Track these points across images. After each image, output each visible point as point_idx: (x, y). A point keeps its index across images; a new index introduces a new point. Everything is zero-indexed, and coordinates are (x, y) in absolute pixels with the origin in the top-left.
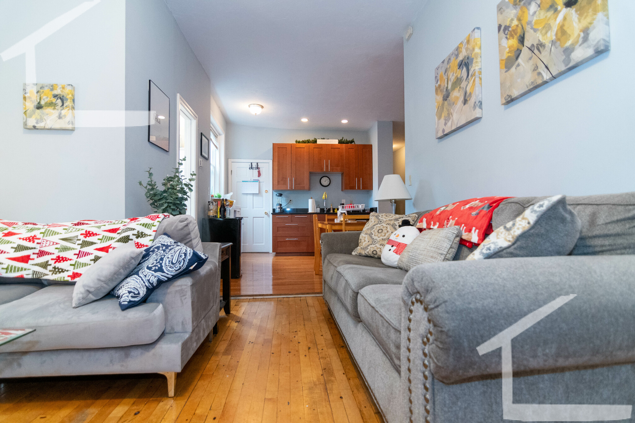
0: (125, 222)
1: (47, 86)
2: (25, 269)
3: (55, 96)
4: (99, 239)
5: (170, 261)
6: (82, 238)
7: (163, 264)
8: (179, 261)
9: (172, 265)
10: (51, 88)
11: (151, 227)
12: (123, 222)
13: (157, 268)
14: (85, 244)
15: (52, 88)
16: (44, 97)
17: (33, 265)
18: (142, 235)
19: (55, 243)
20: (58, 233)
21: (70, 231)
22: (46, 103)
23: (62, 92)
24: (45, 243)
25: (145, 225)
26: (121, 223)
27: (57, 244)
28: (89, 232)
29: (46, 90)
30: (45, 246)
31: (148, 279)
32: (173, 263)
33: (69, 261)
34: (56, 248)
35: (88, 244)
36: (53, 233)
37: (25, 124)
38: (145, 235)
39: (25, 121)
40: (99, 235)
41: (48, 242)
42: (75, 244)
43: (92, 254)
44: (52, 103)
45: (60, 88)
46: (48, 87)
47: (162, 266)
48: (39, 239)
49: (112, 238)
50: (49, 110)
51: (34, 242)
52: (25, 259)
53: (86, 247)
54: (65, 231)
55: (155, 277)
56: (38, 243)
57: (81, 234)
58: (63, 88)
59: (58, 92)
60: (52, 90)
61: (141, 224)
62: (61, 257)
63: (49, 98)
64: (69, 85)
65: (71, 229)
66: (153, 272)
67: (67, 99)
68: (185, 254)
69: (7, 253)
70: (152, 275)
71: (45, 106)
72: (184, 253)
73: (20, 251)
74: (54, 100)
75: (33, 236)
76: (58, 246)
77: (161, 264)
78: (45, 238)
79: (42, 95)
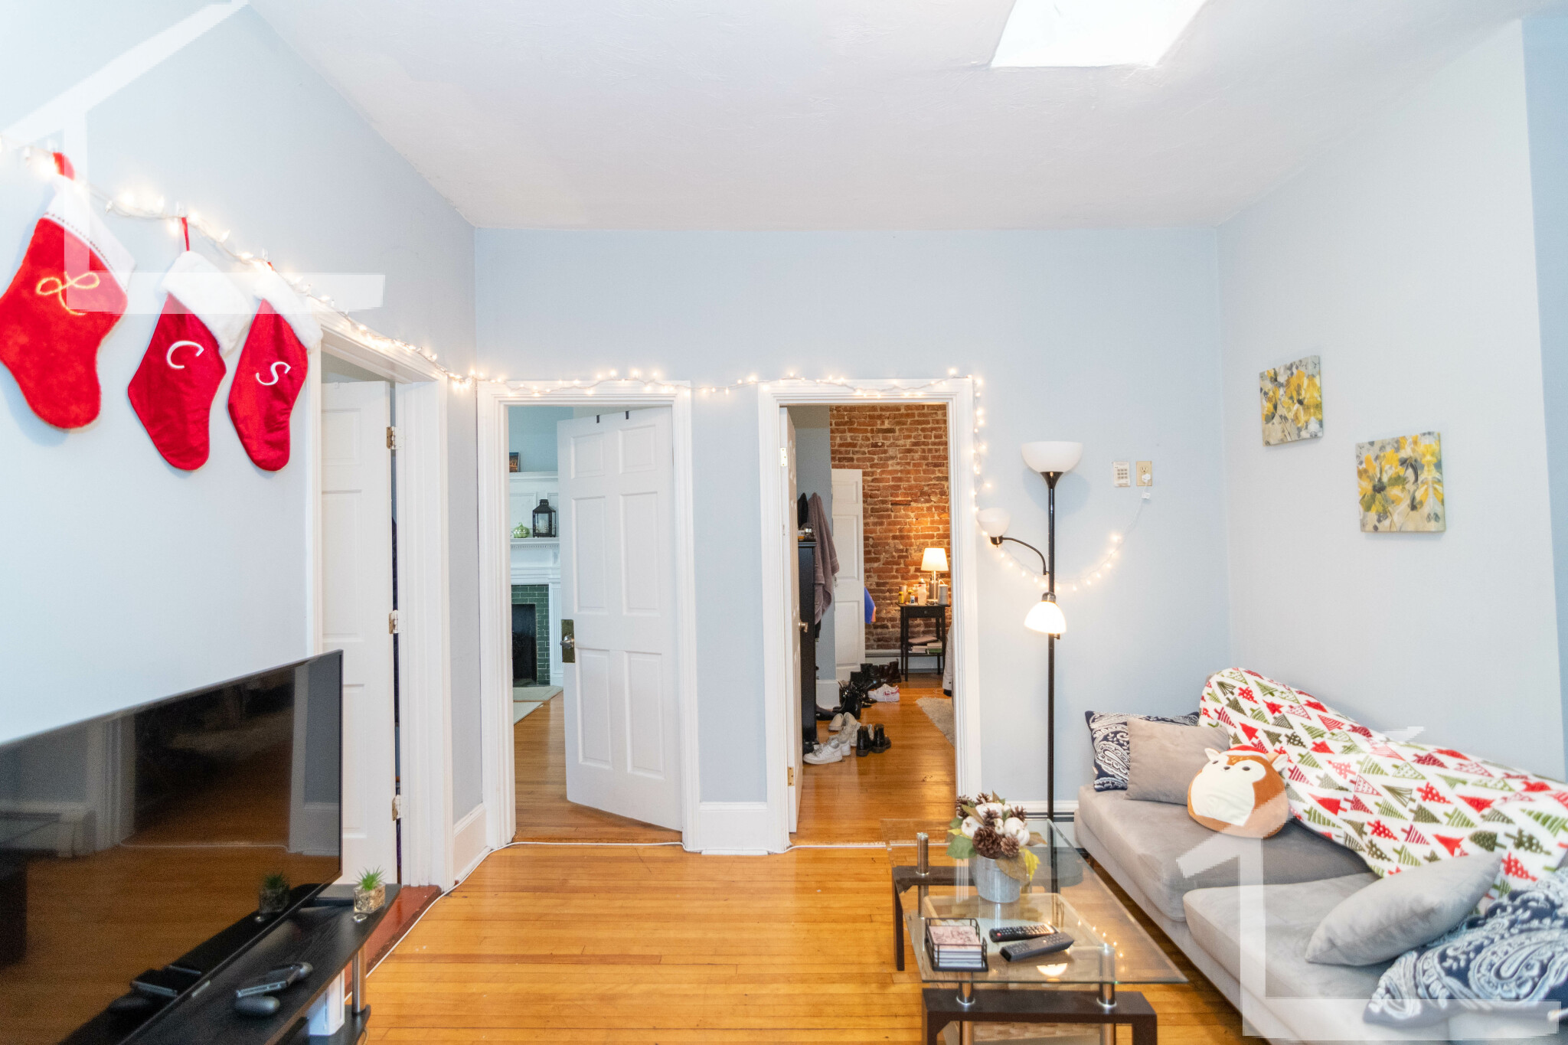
0: (1510, 790)
1: (1389, 444)
2: (1334, 825)
3: (1403, 462)
4: (1446, 814)
5: (1492, 965)
6: (1417, 796)
7: (1472, 965)
8: (1519, 978)
9: (1494, 979)
10: (1396, 445)
11: (1558, 831)
12: (1507, 788)
13: (1455, 966)
14: (1423, 815)
15: (1398, 445)
16: (1387, 467)
17: (1344, 820)
18: (1531, 845)
19: (1375, 792)
20: (1382, 773)
21: (1402, 773)
22: (1390, 479)
23: (1414, 451)
24: (1362, 784)
25: (1545, 820)
26: (1502, 789)
27: (1378, 794)
28: (1432, 789)
29: (1389, 450)
30: (1362, 792)
31: (1428, 982)
32: (1498, 974)
33: (1392, 839)
34: (1377, 804)
35: (1425, 816)
36: (1374, 770)
37: (1363, 525)
38: (1538, 845)
39: (1361, 517)
40: (1449, 802)
41: (1366, 785)
42: (1405, 806)
43: (1428, 844)
44: (1399, 477)
45: (1410, 444)
46: (1390, 446)
47: (1467, 968)
48: (1354, 773)
49: (1468, 823)
50: (1394, 492)
51: (1345, 777)
52: (1333, 805)
53: (1422, 821)
54: (1394, 770)
55: (1444, 987)
56: (1352, 782)
57: (1420, 790)
58: (1415, 443)
59: (1406, 452)
60: (1397, 450)
61: (1530, 813)
62: (1382, 824)
63: (1393, 468)
64: (1424, 434)
65: (1405, 769)
66: (1443, 974)
67: (1423, 467)
68: (1544, 969)
69: (1311, 784)
70: (1438, 979)
71: (1389, 485)
72: (1542, 962)
73: (1326, 788)
74: (1401, 471)
75: (1346, 764)
76: (1380, 800)
77: (1469, 961)
78: (1362, 775)
79: (1383, 463)
